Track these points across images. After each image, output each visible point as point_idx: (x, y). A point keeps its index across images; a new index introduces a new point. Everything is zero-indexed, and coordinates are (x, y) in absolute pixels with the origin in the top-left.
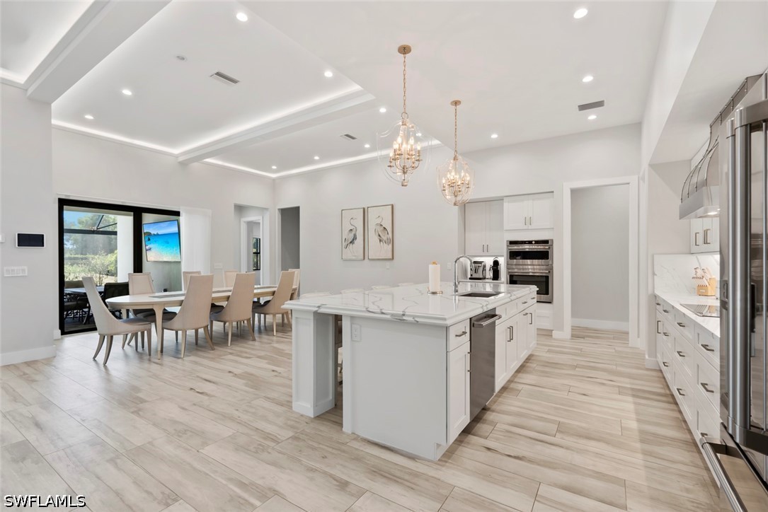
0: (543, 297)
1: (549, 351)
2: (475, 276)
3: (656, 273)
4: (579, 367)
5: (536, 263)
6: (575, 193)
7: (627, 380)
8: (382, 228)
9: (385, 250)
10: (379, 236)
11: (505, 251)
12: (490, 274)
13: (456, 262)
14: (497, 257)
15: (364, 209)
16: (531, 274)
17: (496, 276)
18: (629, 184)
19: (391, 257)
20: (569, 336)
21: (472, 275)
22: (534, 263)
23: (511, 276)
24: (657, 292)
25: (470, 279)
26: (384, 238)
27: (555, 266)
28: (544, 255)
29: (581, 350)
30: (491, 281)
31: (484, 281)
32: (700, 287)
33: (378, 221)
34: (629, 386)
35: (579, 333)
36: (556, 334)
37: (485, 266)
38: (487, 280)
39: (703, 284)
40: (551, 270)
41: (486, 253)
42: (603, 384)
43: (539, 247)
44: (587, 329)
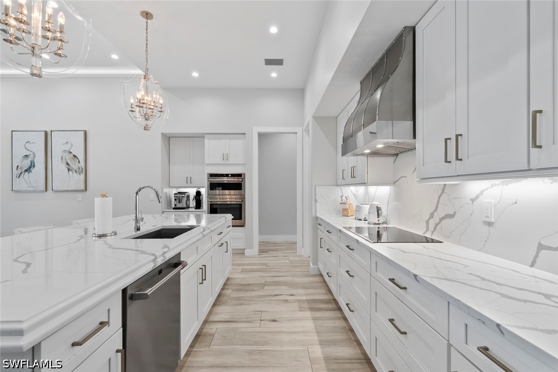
0: (238, 222)
1: (243, 271)
2: (179, 205)
3: (317, 200)
4: (267, 286)
5: (233, 193)
6: (261, 135)
7: (302, 291)
8: (72, 156)
9: (76, 181)
10: (68, 164)
11: (206, 183)
12: (193, 203)
13: (137, 193)
14: (199, 187)
15: (46, 133)
16: (228, 203)
17: (199, 205)
18: (296, 133)
19: (83, 188)
20: (257, 253)
21: (175, 205)
22: (231, 194)
23: (211, 205)
24: (319, 215)
25: (174, 209)
26: (74, 166)
27: (246, 195)
28: (238, 187)
29: (266, 264)
30: (194, 209)
31: (187, 210)
32: (345, 210)
33: (67, 148)
34: (304, 298)
35: (264, 248)
36: (247, 252)
37: (188, 197)
38: (191, 209)
39: (346, 208)
40: (243, 198)
41: (189, 184)
42: (286, 301)
43: (235, 180)
44: (269, 243)
